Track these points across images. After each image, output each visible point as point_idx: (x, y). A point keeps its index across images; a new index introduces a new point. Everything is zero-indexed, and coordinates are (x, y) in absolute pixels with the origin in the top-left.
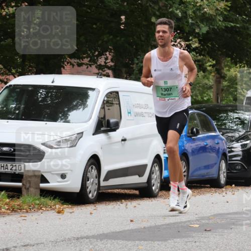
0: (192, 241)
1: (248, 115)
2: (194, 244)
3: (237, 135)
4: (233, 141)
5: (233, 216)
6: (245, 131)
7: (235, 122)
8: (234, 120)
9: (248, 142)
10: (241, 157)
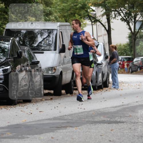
9: (8, 67)
10: (3, 80)
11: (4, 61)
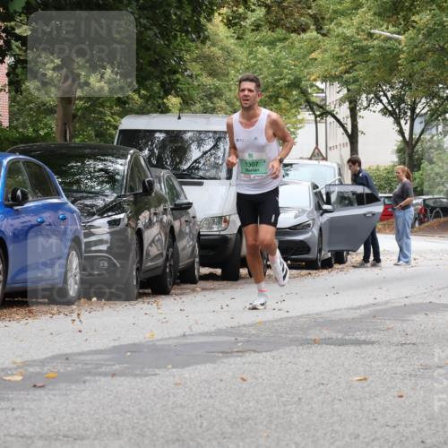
0: (7, 409)
1: (121, 165)
2: (10, 413)
3: (100, 203)
4: (93, 214)
5: (89, 358)
6: (115, 195)
7: (98, 177)
8: (97, 174)
9: (122, 216)
10: (109, 245)
11: (112, 202)
